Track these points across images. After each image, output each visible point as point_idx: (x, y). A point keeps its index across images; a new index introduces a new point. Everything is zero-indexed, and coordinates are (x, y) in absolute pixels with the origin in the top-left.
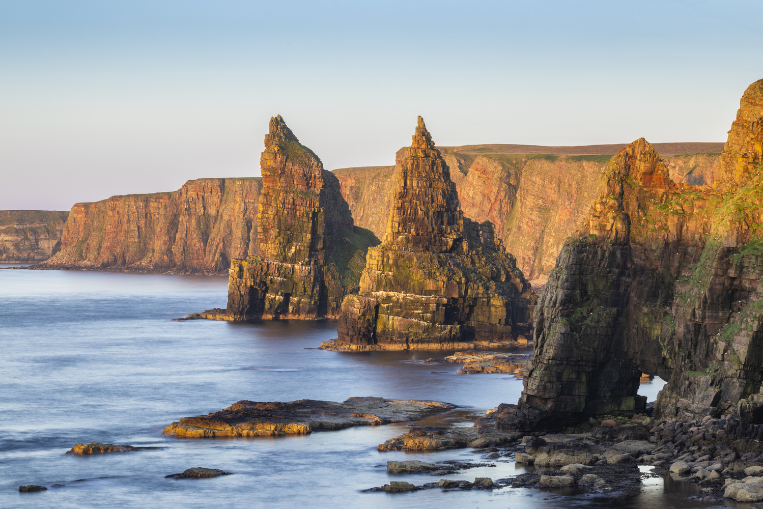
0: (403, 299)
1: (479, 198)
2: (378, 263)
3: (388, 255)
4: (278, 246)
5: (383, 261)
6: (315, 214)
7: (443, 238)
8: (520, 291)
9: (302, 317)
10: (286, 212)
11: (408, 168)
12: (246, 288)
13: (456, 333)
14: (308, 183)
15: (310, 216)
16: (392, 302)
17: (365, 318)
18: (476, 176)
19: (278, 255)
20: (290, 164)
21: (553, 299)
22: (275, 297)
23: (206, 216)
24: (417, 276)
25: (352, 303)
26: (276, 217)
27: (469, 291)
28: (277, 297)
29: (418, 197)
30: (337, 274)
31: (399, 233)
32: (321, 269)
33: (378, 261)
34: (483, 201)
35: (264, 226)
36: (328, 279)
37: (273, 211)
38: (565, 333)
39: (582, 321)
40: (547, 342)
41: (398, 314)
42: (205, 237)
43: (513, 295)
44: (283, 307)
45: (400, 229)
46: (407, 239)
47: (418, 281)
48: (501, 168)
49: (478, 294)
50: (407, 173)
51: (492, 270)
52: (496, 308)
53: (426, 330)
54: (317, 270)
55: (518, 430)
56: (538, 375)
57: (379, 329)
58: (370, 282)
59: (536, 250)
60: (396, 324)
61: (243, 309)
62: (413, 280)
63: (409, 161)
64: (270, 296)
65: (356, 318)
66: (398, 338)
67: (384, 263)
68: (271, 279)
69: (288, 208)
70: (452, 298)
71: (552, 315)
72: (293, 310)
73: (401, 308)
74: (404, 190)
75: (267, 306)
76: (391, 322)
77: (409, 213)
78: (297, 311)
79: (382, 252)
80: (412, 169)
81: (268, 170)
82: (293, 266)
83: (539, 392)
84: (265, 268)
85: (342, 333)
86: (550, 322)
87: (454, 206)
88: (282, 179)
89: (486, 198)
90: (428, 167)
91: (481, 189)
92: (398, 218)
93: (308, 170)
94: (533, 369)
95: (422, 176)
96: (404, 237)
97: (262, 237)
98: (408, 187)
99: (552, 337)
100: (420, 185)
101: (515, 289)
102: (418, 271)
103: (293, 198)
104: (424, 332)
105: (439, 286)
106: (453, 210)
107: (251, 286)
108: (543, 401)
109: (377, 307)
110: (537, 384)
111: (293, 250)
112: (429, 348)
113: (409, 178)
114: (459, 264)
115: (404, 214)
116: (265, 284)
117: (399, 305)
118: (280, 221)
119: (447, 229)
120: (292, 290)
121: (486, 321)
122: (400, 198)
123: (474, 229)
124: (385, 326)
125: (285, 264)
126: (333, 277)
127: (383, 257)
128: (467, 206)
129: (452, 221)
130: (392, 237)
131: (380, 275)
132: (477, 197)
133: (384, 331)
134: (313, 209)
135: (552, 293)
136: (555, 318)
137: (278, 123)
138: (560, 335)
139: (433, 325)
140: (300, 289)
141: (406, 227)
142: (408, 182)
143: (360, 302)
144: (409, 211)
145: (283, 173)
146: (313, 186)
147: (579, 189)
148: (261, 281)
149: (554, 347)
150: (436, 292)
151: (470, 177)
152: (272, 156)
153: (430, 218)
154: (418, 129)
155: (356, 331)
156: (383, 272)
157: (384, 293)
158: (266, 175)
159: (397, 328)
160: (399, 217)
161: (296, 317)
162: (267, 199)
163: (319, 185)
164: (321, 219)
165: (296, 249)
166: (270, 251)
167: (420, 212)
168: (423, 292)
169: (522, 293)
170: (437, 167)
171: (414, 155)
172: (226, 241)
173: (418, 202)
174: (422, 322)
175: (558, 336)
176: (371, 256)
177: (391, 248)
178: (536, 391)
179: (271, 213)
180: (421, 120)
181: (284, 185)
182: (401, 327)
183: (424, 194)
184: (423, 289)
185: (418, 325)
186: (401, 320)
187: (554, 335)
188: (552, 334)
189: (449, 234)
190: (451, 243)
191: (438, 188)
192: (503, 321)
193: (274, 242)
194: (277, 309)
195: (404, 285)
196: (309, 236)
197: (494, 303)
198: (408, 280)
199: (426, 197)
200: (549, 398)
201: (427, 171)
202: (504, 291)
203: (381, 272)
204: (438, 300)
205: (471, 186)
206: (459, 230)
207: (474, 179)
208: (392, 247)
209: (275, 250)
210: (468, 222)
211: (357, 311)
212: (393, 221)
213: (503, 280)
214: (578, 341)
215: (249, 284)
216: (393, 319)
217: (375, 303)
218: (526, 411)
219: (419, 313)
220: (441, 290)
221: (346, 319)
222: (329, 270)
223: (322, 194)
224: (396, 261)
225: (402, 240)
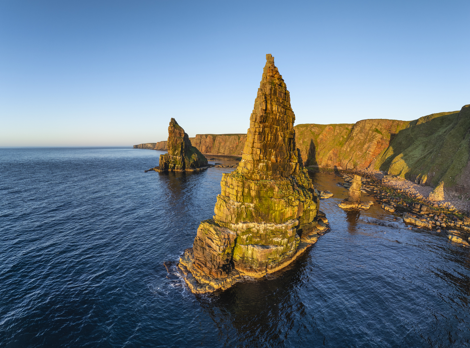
0: (265, 230)
2: (237, 193)
3: (249, 185)
5: (243, 192)
6: (182, 143)
9: (179, 170)
11: (268, 93)
16: (252, 233)
17: (225, 252)
19: (172, 154)
20: (176, 130)
24: (279, 206)
25: (208, 234)
28: (172, 165)
29: (278, 122)
33: (237, 190)
36: (186, 160)
41: (257, 244)
44: (174, 168)
45: (262, 156)
46: (267, 166)
47: (279, 211)
48: (212, 137)
58: (228, 213)
60: (257, 254)
61: (163, 168)
62: (275, 211)
64: (170, 165)
66: (258, 267)
67: (245, 194)
68: (170, 160)
73: (260, 238)
75: (169, 167)
76: (250, 252)
77: (269, 139)
78: (177, 169)
79: (243, 181)
80: (270, 94)
81: (170, 131)
82: (176, 157)
84: (169, 157)
88: (173, 134)
95: (279, 101)
96: (264, 164)
98: (268, 111)
100: (279, 111)
102: (279, 201)
105: (294, 211)
109: (236, 239)
111: (176, 153)
113: (269, 102)
115: (265, 140)
117: (259, 235)
118: (173, 145)
119: (293, 154)
120: (176, 163)
121: (307, 222)
122: (260, 122)
124: (243, 255)
125: (174, 156)
127: (243, 187)
130: (253, 165)
133: (242, 259)
137: (173, 119)
140: (178, 163)
141: (267, 153)
142: (269, 106)
143: (219, 235)
144: (270, 137)
145: (174, 132)
146: (182, 136)
148: (168, 161)
150: (292, 217)
152: (171, 128)
156: (243, 204)
157: (244, 225)
159: (257, 258)
160: (260, 143)
161: (177, 170)
164: (184, 144)
166: (170, 153)
168: (283, 221)
173: (278, 127)
174: (279, 248)
177: (251, 177)
179: (171, 143)
182: (261, 258)
183: (282, 120)
184: (282, 218)
185: (276, 251)
186: (260, 250)
194: (172, 168)
195: (265, 215)
196: (180, 149)
198: (269, 210)
199: (283, 123)
203: (240, 203)
204: (293, 224)
208: (253, 176)
211: (216, 247)
212: (253, 147)
215: (164, 162)
216: (252, 249)
217: (235, 236)
220: (295, 214)
223: (184, 137)
224: (258, 192)
225: (262, 168)
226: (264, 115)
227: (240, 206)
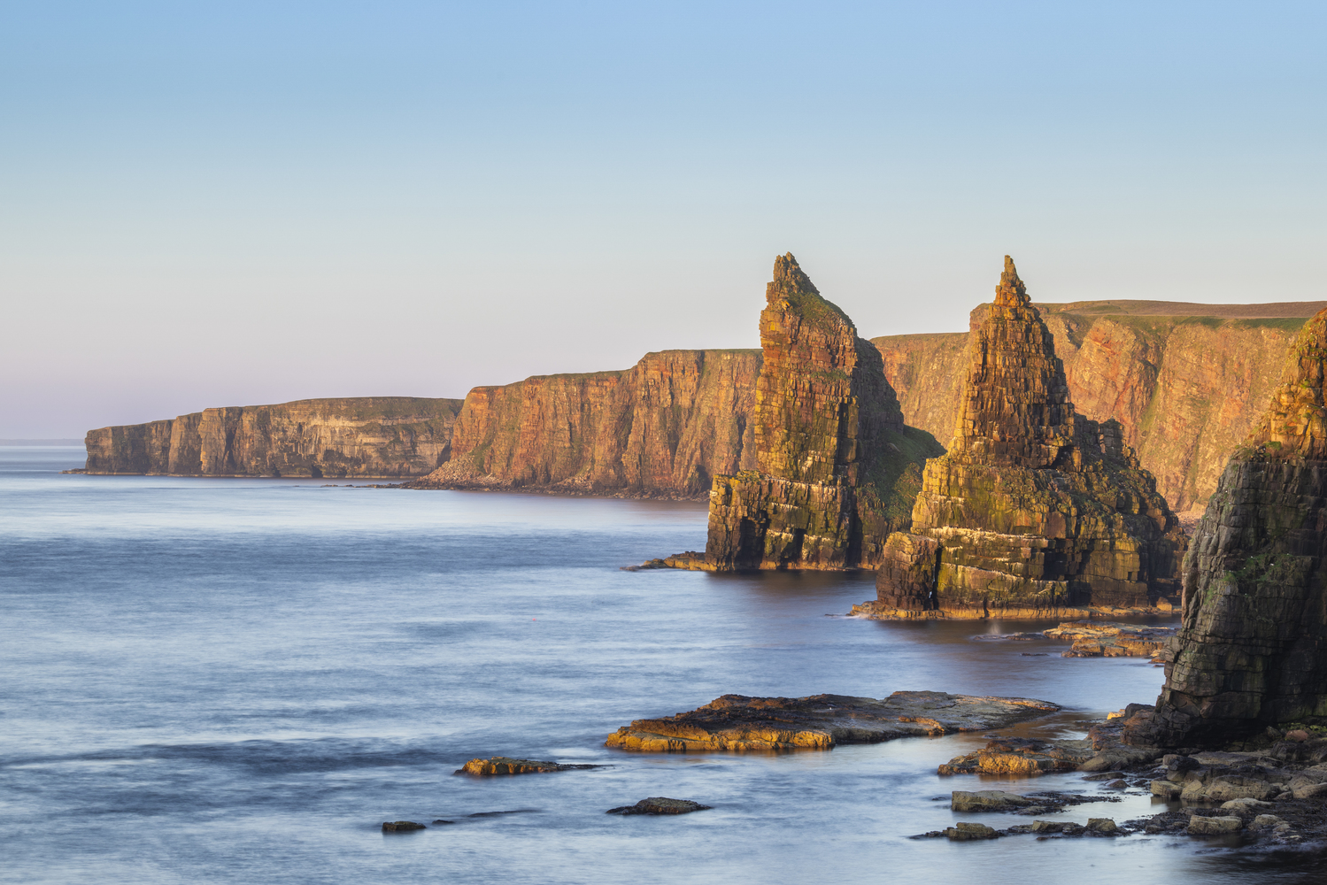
0: (980, 539)
1: (1098, 384)
2: (941, 483)
3: (956, 471)
4: (786, 455)
5: (949, 480)
6: (844, 407)
7: (1043, 446)
8: (1162, 529)
9: (822, 566)
10: (799, 404)
11: (990, 337)
12: (736, 521)
13: (1061, 593)
14: (834, 358)
15: (837, 409)
16: (963, 544)
17: (920, 568)
18: (1095, 350)
19: (785, 470)
20: (806, 329)
21: (1213, 541)
22: (781, 535)
23: (675, 408)
24: (1002, 504)
25: (899, 545)
26: (783, 410)
27: (1083, 528)
28: (784, 535)
29: (1004, 382)
30: (877, 500)
31: (974, 437)
32: (852, 492)
33: (941, 480)
34: (1106, 388)
35: (764, 424)
36: (863, 507)
37: (779, 402)
38: (1230, 595)
39: (1257, 577)
40: (1203, 608)
41: (971, 563)
42: (673, 441)
43: (1151, 535)
44: (793, 550)
45: (976, 430)
46: (987, 446)
47: (1002, 511)
48: (1133, 337)
49: (1095, 533)
50: (987, 344)
51: (1118, 496)
52: (1124, 555)
53: (1015, 588)
54: (846, 493)
55: (1156, 745)
56: (1188, 660)
57: (942, 586)
58: (929, 512)
59: (1187, 465)
60: (969, 578)
61: (731, 553)
62: (995, 510)
63: (991, 325)
64: (773, 533)
65: (906, 568)
66: (971, 600)
67: (951, 484)
68: (775, 506)
69: (803, 397)
70: (1056, 539)
71: (1211, 567)
72: (808, 556)
73: (976, 553)
74: (982, 370)
75: (768, 548)
76: (960, 575)
77: (989, 406)
78: (815, 557)
79: (948, 466)
80: (995, 338)
81: (772, 337)
82: (810, 487)
83: (1189, 685)
84: (765, 490)
85: (884, 592)
86: (1208, 578)
87: (1060, 395)
88: (794, 353)
89: (1110, 384)
90: (1020, 335)
91: (1102, 370)
92: (973, 414)
93: (833, 338)
94: (1181, 650)
95: (1011, 348)
96: (982, 443)
97: (761, 441)
98: (988, 366)
99: (1211, 600)
100: (1007, 364)
101: (1153, 526)
102: (1003, 496)
103: (810, 382)
104: (1011, 592)
105: (1036, 520)
106: (1058, 402)
107: (743, 517)
108: (1196, 701)
109: (939, 551)
110: (1187, 674)
111: (809, 462)
112: (1020, 616)
113: (990, 351)
114: (1068, 485)
115: (982, 407)
116: (765, 514)
117: (973, 548)
118: (789, 416)
119: (1049, 432)
120: (808, 525)
121: (1108, 575)
122: (975, 383)
123: (1090, 432)
124: (950, 582)
125: (796, 484)
126: (872, 505)
127: (949, 473)
128: (1081, 396)
129: (1057, 420)
130: (963, 443)
131: (945, 502)
132: (1096, 382)
133: (949, 590)
134: (840, 399)
135: (1212, 532)
136: (1215, 571)
137: (787, 265)
138: (1223, 599)
139: (1026, 581)
140: (820, 523)
141: (986, 427)
142: (989, 359)
143: (913, 544)
144: (990, 403)
145: (795, 342)
146: (841, 363)
147: (1254, 370)
148: (759, 510)
149: (1213, 617)
150: (1031, 529)
151: (1085, 351)
152: (778, 316)
153: (1023, 415)
154: (1004, 276)
155: (906, 588)
156: (949, 498)
157: (951, 530)
158: (768, 346)
159: (970, 585)
160: (974, 412)
161: (813, 566)
162: (769, 382)
163: (851, 361)
164: (853, 414)
165: (814, 461)
166: (774, 463)
167: (1007, 405)
168: (1011, 529)
169: (1164, 532)
170: (1034, 335)
171: (998, 316)
172: (706, 448)
173: (1004, 389)
174: (1008, 576)
175: (1220, 599)
176: (930, 472)
177: (961, 460)
178: (1185, 685)
179: (776, 405)
180: (1009, 261)
181: (796, 361)
182: (975, 583)
183: (1014, 376)
184: (1010, 524)
185: (1003, 580)
186: (975, 573)
187: (1213, 598)
188: (1210, 597)
189: (1052, 439)
190: (1054, 453)
191: (1036, 368)
192: (1135, 576)
193: (781, 449)
194: (783, 554)
195: (981, 517)
196: (834, 441)
197: (1121, 548)
198: (988, 510)
199: (1017, 381)
200: (1205, 696)
201: (1019, 341)
202: (1136, 529)
203: (945, 497)
204: (1034, 541)
205: (1087, 365)
206: (1067, 433)
207: (1091, 354)
208: (963, 459)
209: (782, 462)
210: (1081, 421)
211: (907, 557)
212: (964, 418)
213: (1136, 512)
214: (1251, 607)
215: (740, 514)
216: (964, 571)
217: (936, 546)
218: (1168, 716)
219: (1003, 562)
220: (1039, 526)
221: (891, 570)
222: (864, 493)
223: (856, 375)
224: (969, 481)
225: (978, 448)
226: (981, 372)
227: (945, 501)
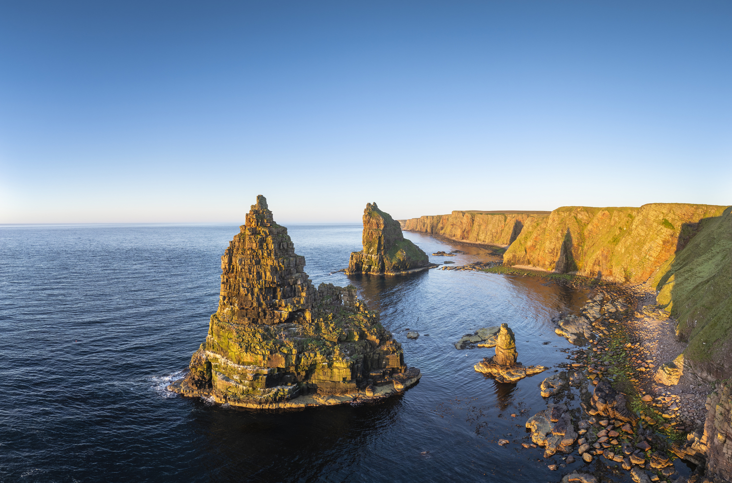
4: (366, 248)
7: (276, 312)
9: (375, 274)
10: (370, 236)
14: (379, 226)
15: (378, 238)
19: (366, 251)
22: (366, 266)
27: (303, 360)
30: (389, 258)
32: (383, 256)
36: (385, 260)
44: (369, 270)
46: (233, 311)
49: (315, 360)
50: (233, 250)
52: (340, 369)
53: (245, 392)
54: (380, 257)
61: (353, 271)
68: (364, 260)
70: (278, 368)
75: (363, 269)
78: (373, 271)
82: (372, 256)
84: (361, 256)
93: (378, 221)
103: (372, 231)
105: (259, 359)
118: (367, 239)
119: (282, 303)
121: (327, 380)
125: (368, 255)
126: (387, 259)
134: (379, 235)
139: (253, 389)
145: (369, 222)
148: (360, 261)
150: (256, 363)
152: (365, 216)
153: (256, 294)
160: (225, 291)
163: (382, 226)
165: (373, 250)
171: (242, 233)
179: (365, 237)
180: (262, 199)
181: (369, 227)
183: (247, 271)
189: (284, 307)
190: (286, 315)
192: (348, 379)
194: (366, 270)
196: (378, 245)
197: (338, 365)
199: (250, 274)
204: (257, 370)
206: (298, 302)
215: (355, 262)
222: (386, 257)
